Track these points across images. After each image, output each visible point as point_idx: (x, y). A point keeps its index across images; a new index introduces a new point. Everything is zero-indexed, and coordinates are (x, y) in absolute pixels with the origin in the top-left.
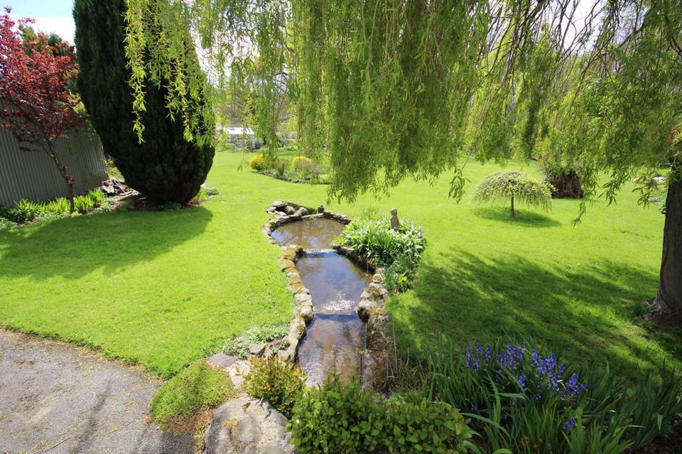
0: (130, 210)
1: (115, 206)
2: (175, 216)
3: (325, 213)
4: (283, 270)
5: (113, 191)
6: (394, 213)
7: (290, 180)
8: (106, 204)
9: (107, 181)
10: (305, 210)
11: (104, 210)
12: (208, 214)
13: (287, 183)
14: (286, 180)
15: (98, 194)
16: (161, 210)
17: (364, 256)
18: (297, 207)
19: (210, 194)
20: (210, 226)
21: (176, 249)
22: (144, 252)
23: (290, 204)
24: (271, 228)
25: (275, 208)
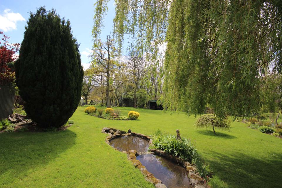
0: (25, 131)
1: (16, 129)
2: (55, 135)
3: (132, 133)
4: (136, 167)
5: (15, 120)
6: (178, 132)
7: (106, 118)
8: (10, 127)
9: (12, 115)
10: (120, 132)
11: (9, 131)
12: (74, 134)
13: (105, 119)
14: (103, 118)
15: (6, 121)
16: (45, 131)
17: (173, 155)
18: (115, 130)
19: (70, 123)
20: (77, 140)
21: (62, 155)
22: (42, 158)
23: (111, 129)
24: (109, 141)
25: (105, 131)
